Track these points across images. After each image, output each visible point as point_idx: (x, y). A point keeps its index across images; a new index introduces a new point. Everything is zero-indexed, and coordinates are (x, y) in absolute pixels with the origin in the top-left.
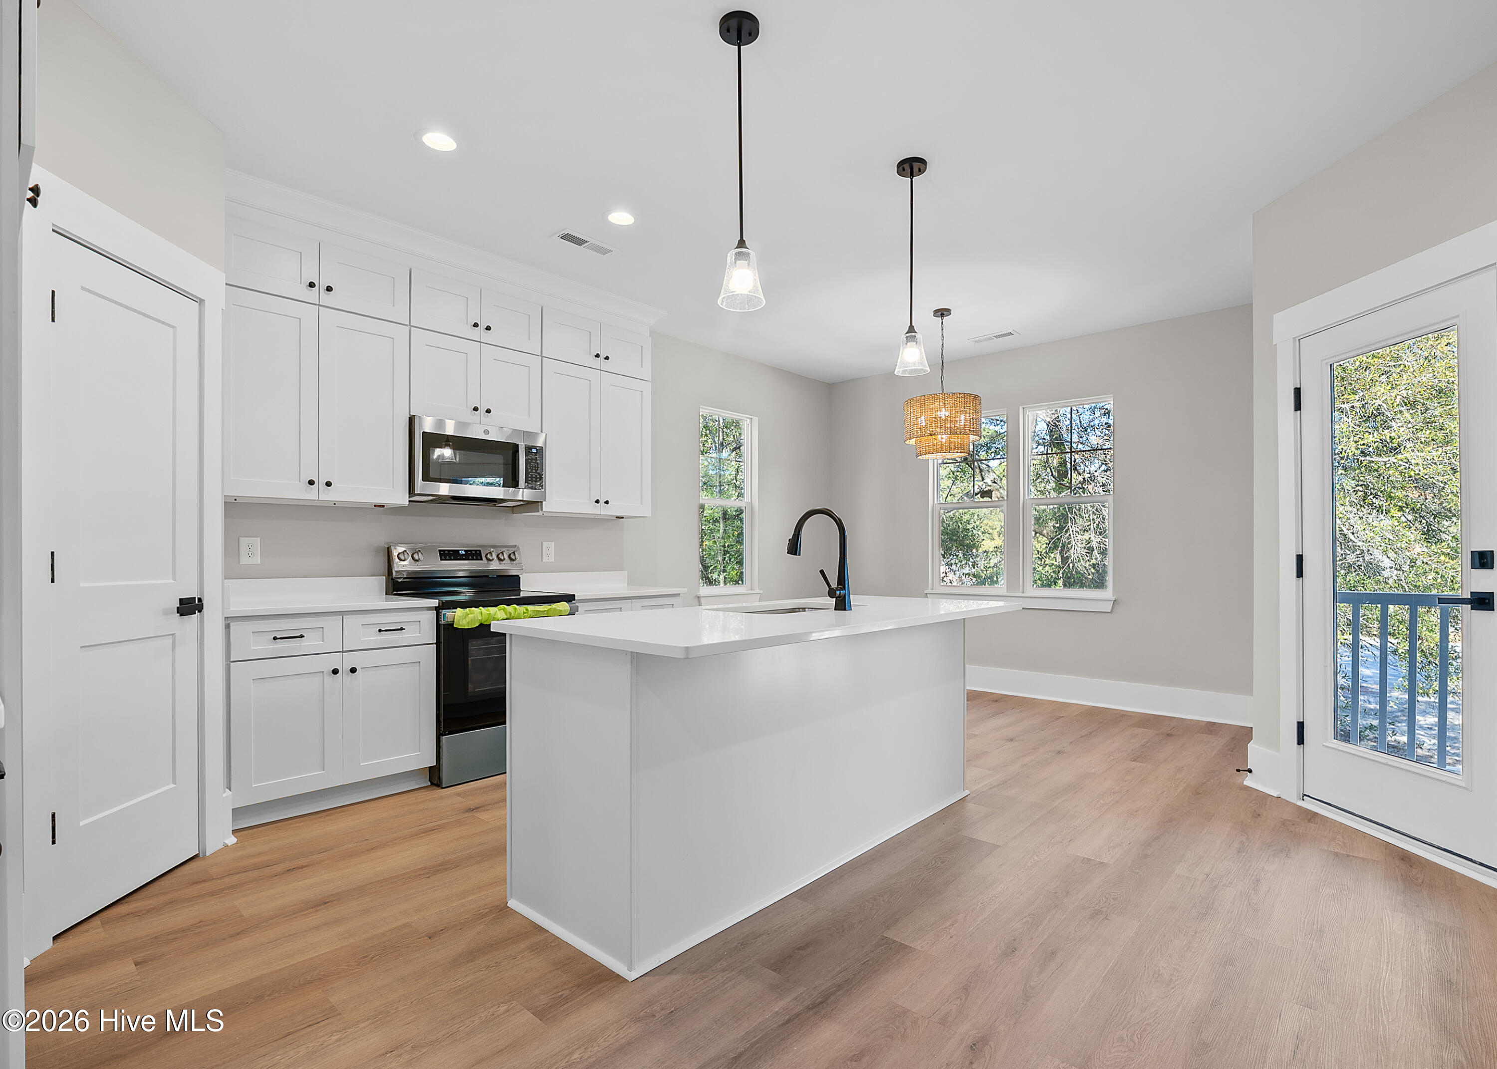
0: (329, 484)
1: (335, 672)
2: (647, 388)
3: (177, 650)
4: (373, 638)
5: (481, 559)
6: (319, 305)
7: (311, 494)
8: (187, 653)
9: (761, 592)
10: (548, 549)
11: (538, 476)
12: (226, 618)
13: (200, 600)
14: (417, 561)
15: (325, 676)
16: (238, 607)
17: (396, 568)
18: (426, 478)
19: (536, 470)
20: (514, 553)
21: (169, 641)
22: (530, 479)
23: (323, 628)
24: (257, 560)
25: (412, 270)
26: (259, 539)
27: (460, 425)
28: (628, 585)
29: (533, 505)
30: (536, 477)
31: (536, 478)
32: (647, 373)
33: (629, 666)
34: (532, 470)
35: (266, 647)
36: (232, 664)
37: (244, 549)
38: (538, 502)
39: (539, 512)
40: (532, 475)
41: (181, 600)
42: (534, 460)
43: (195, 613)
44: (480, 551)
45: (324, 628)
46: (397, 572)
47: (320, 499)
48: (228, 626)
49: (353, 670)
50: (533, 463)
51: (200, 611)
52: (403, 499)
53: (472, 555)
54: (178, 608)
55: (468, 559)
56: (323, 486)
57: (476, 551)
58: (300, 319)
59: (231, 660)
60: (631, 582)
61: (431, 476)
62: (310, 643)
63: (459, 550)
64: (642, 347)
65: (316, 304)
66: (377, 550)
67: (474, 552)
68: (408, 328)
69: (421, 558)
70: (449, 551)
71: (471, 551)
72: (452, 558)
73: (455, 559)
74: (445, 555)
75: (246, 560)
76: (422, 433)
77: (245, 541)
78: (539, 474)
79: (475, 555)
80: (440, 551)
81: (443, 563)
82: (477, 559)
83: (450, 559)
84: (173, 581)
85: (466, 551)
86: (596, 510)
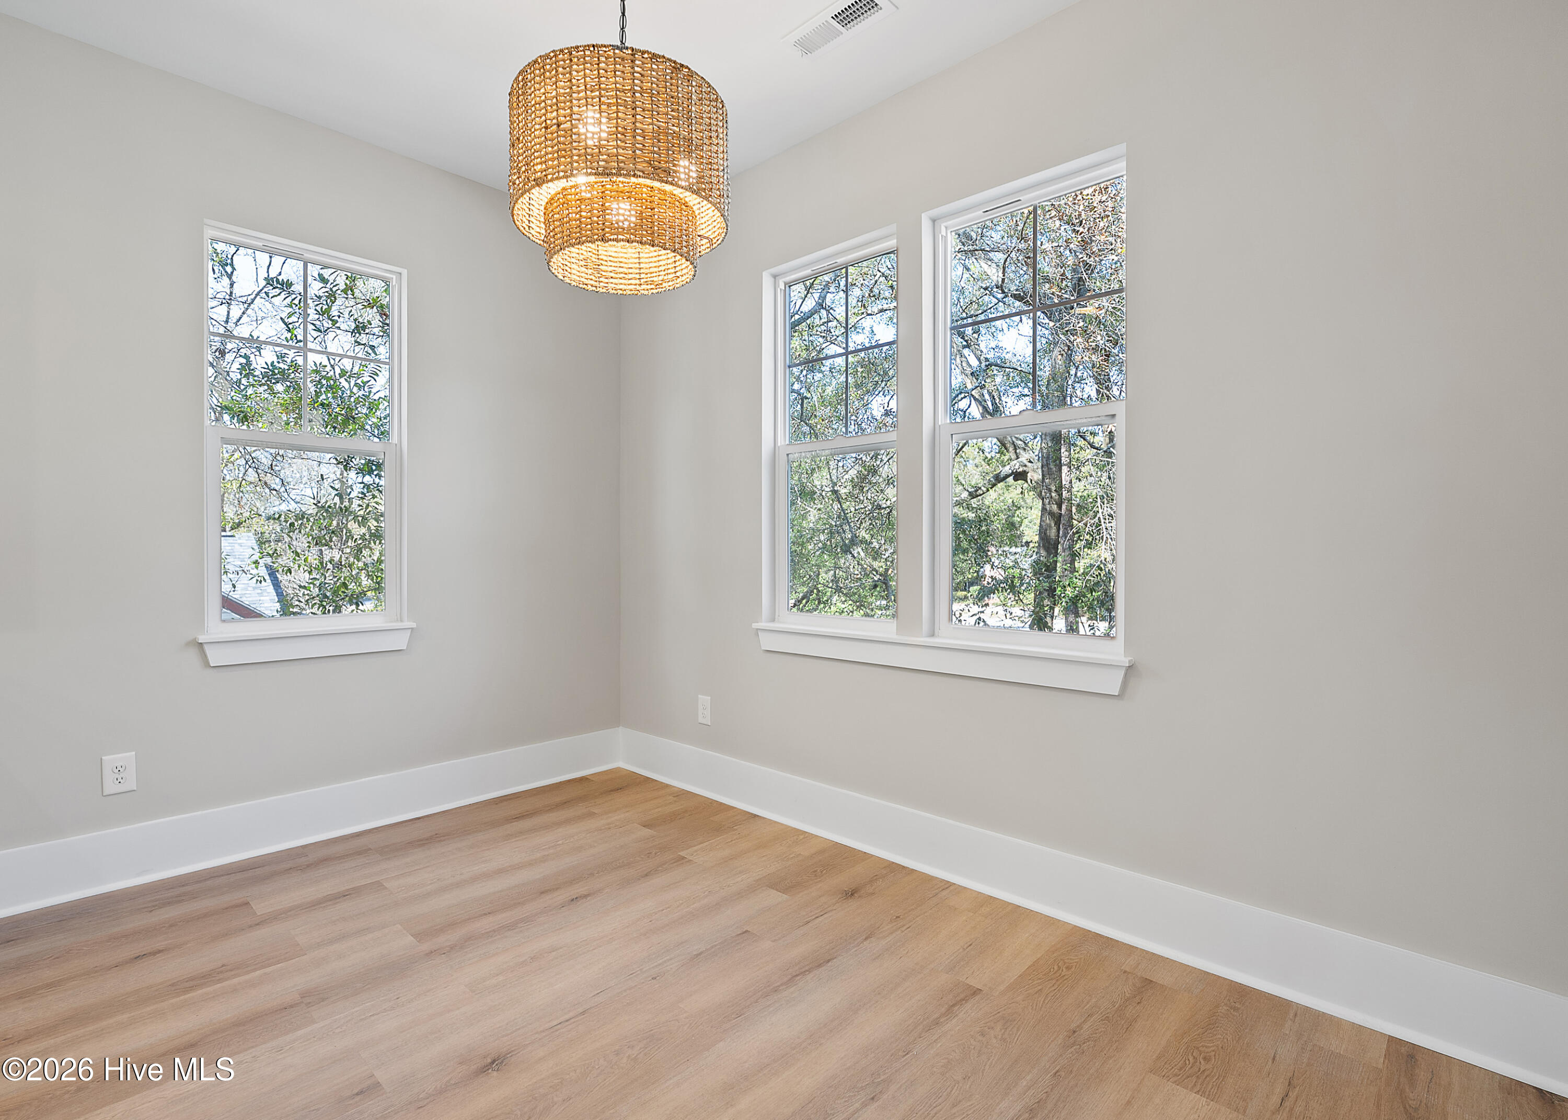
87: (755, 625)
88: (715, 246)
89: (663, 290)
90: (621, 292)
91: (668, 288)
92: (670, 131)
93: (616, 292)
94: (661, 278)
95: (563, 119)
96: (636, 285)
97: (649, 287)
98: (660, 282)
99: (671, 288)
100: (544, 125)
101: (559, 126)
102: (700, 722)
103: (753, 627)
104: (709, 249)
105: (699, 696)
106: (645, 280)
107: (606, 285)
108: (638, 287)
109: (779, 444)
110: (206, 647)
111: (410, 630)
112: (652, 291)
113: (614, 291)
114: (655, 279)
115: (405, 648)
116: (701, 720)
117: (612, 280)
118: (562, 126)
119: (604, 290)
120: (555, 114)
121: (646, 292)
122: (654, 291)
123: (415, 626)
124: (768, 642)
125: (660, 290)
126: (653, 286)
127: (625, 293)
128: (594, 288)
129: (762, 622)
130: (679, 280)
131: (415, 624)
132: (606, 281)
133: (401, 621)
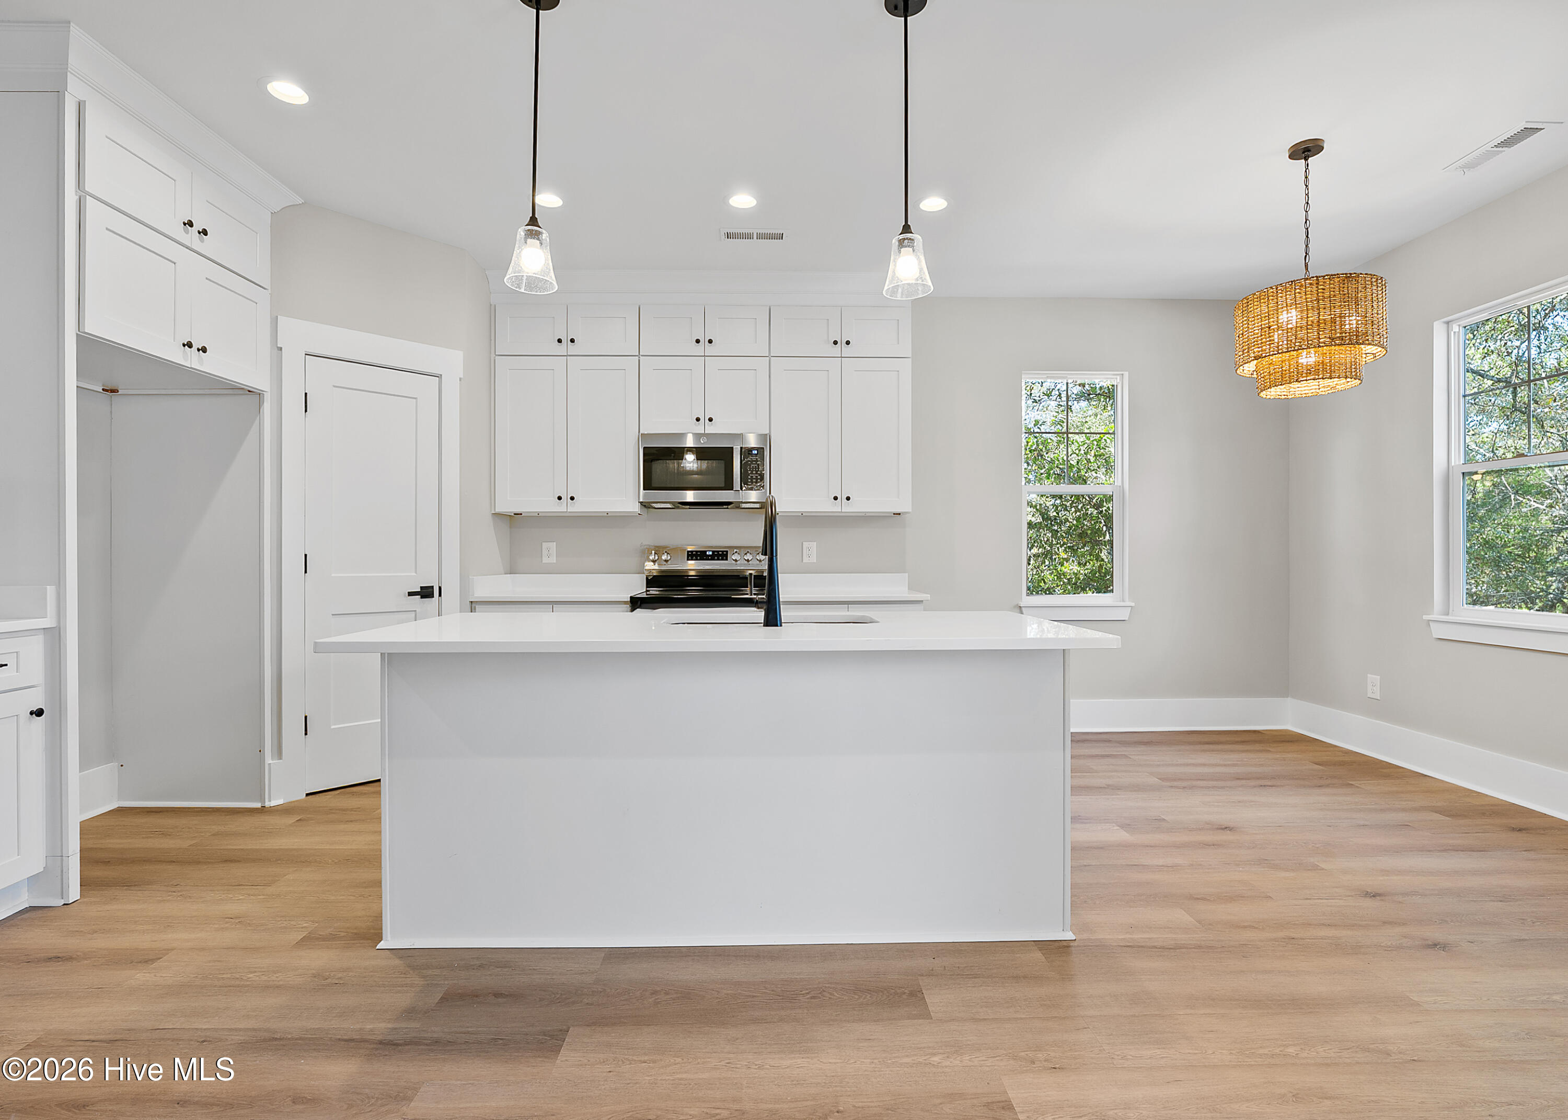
0: (572, 499)
5: (726, 559)
6: (566, 355)
7: (562, 508)
9: (1133, 604)
10: (808, 548)
11: (759, 477)
12: (471, 602)
13: (440, 588)
14: (665, 561)
16: (480, 594)
17: (648, 568)
18: (648, 486)
19: (757, 472)
21: (412, 614)
22: (749, 480)
24: (553, 560)
26: (556, 543)
27: (697, 436)
28: (908, 589)
31: (757, 479)
34: (752, 471)
37: (545, 552)
40: (752, 477)
41: (421, 587)
42: (754, 461)
43: (433, 597)
44: (727, 552)
46: (649, 571)
47: (568, 511)
50: (754, 464)
51: (439, 595)
52: (636, 508)
53: (716, 555)
54: (414, 593)
55: (714, 559)
56: (569, 500)
57: (723, 552)
60: (911, 588)
61: (653, 485)
63: (706, 551)
65: (563, 356)
67: (720, 553)
68: (637, 358)
69: (671, 558)
70: (697, 552)
71: (718, 552)
72: (699, 558)
73: (700, 560)
74: (692, 555)
75: (545, 560)
76: (644, 448)
77: (545, 545)
78: (760, 475)
79: (721, 555)
80: (688, 552)
81: (692, 562)
82: (722, 559)
83: (697, 559)
84: (415, 574)
85: (713, 552)
86: (834, 508)
87: (1425, 617)
88: (1377, 357)
89: (1336, 390)
90: (1305, 395)
91: (1340, 389)
92: (1343, 315)
93: (1301, 396)
94: (1335, 383)
95: (1272, 323)
96: (1316, 389)
97: (1326, 389)
98: (1335, 386)
99: (1342, 389)
100: (1260, 327)
101: (1269, 328)
102: (1368, 696)
103: (1424, 618)
104: (1373, 359)
105: (1369, 675)
106: (1323, 385)
107: (1294, 393)
108: (1317, 391)
109: (1453, 464)
110: (1023, 608)
111: (1130, 608)
112: (1328, 392)
113: (1299, 396)
114: (1330, 384)
115: (1127, 619)
116: (1370, 695)
117: (1299, 389)
118: (1272, 328)
119: (1293, 396)
120: (1267, 321)
121: (1323, 393)
122: (1330, 392)
123: (1134, 605)
124: (1439, 631)
125: (1334, 391)
126: (1329, 388)
127: (1307, 395)
128: (1286, 397)
129: (1433, 614)
130: (1349, 384)
131: (1134, 603)
132: (1294, 390)
133: (1123, 601)
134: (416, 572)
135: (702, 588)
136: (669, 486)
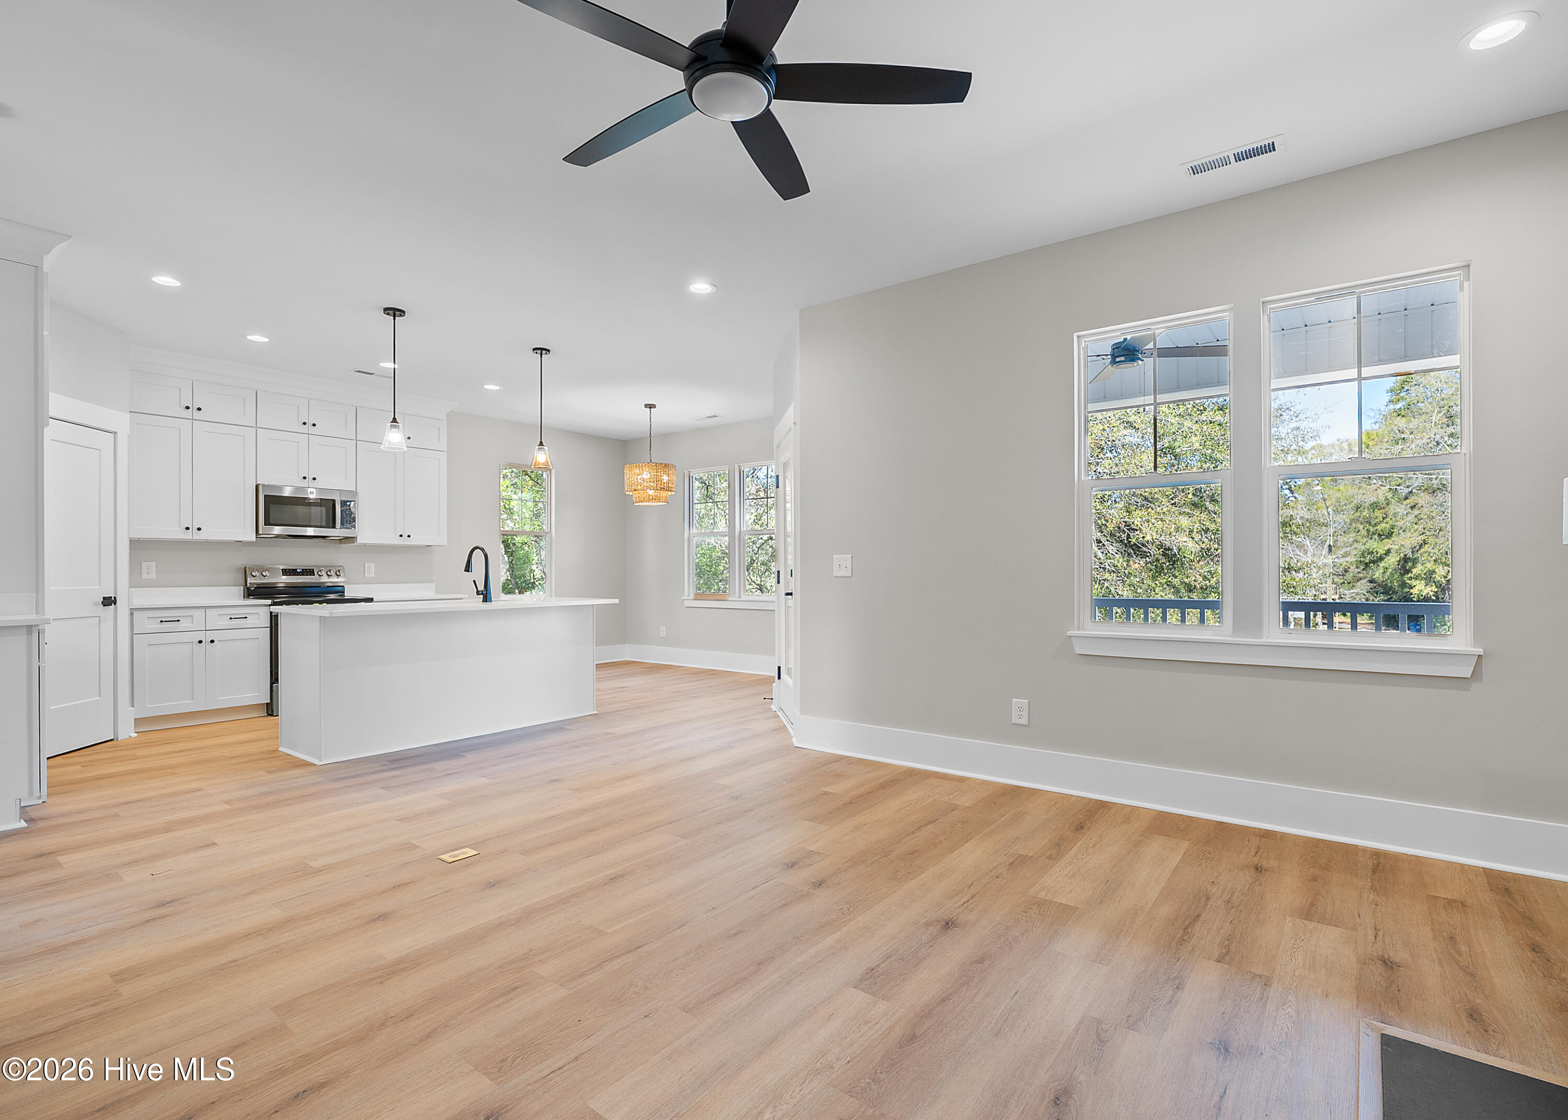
0: (199, 529)
1: (200, 642)
2: (443, 457)
3: (102, 625)
4: (225, 623)
5: (314, 575)
6: (193, 419)
7: (188, 536)
8: (108, 627)
10: (369, 568)
12: (131, 609)
13: (115, 598)
14: (265, 576)
15: (194, 645)
16: (137, 603)
17: (249, 581)
18: (267, 523)
19: (349, 516)
20: (339, 571)
21: (97, 619)
22: (345, 522)
23: (192, 616)
24: (152, 576)
25: (258, 392)
26: (154, 563)
27: (293, 489)
28: (436, 593)
29: (350, 539)
30: (349, 519)
31: (350, 521)
32: (443, 445)
33: (319, 623)
34: (346, 516)
35: (156, 626)
36: (134, 635)
37: (143, 569)
38: (354, 537)
39: (354, 543)
40: (346, 520)
41: (104, 598)
42: (345, 509)
43: (112, 605)
44: (313, 570)
45: (194, 617)
46: (250, 583)
47: (194, 538)
48: (132, 614)
49: (212, 641)
50: (345, 511)
51: (115, 604)
52: (253, 538)
53: (307, 572)
54: (102, 602)
55: (304, 575)
56: (195, 530)
57: (310, 569)
58: (180, 429)
59: (134, 633)
60: (438, 591)
61: (271, 522)
62: (184, 624)
63: (296, 569)
64: (439, 428)
65: (190, 419)
66: (238, 569)
67: (308, 570)
68: (254, 429)
69: (268, 574)
70: (289, 569)
71: (306, 569)
72: (292, 574)
73: (293, 575)
74: (286, 572)
75: (145, 576)
76: (265, 496)
77: (144, 565)
78: (352, 519)
79: (310, 572)
80: (282, 570)
81: (284, 577)
82: (311, 575)
83: (290, 575)
84: (99, 587)
85: (303, 570)
86: (400, 542)
134: (100, 586)
135: (287, 596)
136: (299, 524)
